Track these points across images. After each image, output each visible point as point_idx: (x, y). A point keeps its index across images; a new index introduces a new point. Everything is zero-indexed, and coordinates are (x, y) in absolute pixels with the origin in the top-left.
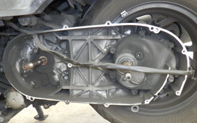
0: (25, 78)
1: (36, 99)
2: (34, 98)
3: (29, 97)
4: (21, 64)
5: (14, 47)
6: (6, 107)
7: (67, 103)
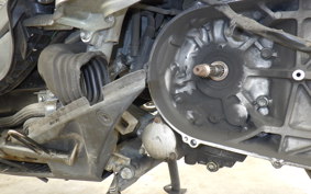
0: (177, 103)
1: (201, 145)
2: (198, 142)
3: (187, 139)
4: (173, 76)
5: (171, 39)
6: (141, 152)
7: (278, 166)
